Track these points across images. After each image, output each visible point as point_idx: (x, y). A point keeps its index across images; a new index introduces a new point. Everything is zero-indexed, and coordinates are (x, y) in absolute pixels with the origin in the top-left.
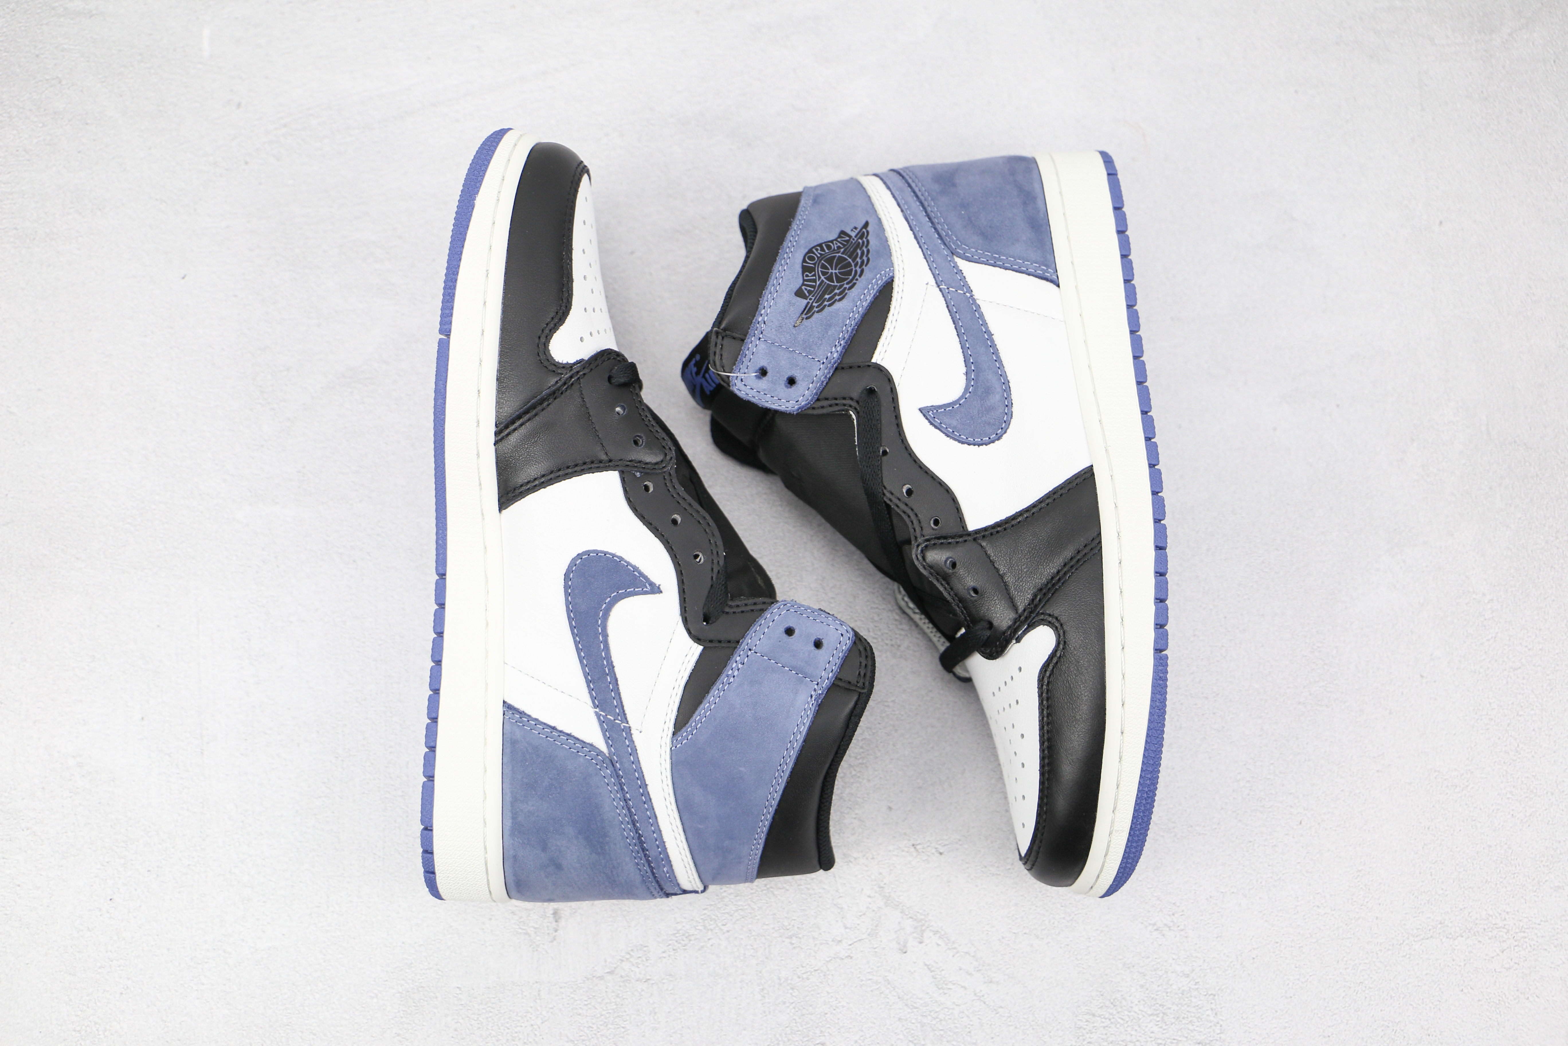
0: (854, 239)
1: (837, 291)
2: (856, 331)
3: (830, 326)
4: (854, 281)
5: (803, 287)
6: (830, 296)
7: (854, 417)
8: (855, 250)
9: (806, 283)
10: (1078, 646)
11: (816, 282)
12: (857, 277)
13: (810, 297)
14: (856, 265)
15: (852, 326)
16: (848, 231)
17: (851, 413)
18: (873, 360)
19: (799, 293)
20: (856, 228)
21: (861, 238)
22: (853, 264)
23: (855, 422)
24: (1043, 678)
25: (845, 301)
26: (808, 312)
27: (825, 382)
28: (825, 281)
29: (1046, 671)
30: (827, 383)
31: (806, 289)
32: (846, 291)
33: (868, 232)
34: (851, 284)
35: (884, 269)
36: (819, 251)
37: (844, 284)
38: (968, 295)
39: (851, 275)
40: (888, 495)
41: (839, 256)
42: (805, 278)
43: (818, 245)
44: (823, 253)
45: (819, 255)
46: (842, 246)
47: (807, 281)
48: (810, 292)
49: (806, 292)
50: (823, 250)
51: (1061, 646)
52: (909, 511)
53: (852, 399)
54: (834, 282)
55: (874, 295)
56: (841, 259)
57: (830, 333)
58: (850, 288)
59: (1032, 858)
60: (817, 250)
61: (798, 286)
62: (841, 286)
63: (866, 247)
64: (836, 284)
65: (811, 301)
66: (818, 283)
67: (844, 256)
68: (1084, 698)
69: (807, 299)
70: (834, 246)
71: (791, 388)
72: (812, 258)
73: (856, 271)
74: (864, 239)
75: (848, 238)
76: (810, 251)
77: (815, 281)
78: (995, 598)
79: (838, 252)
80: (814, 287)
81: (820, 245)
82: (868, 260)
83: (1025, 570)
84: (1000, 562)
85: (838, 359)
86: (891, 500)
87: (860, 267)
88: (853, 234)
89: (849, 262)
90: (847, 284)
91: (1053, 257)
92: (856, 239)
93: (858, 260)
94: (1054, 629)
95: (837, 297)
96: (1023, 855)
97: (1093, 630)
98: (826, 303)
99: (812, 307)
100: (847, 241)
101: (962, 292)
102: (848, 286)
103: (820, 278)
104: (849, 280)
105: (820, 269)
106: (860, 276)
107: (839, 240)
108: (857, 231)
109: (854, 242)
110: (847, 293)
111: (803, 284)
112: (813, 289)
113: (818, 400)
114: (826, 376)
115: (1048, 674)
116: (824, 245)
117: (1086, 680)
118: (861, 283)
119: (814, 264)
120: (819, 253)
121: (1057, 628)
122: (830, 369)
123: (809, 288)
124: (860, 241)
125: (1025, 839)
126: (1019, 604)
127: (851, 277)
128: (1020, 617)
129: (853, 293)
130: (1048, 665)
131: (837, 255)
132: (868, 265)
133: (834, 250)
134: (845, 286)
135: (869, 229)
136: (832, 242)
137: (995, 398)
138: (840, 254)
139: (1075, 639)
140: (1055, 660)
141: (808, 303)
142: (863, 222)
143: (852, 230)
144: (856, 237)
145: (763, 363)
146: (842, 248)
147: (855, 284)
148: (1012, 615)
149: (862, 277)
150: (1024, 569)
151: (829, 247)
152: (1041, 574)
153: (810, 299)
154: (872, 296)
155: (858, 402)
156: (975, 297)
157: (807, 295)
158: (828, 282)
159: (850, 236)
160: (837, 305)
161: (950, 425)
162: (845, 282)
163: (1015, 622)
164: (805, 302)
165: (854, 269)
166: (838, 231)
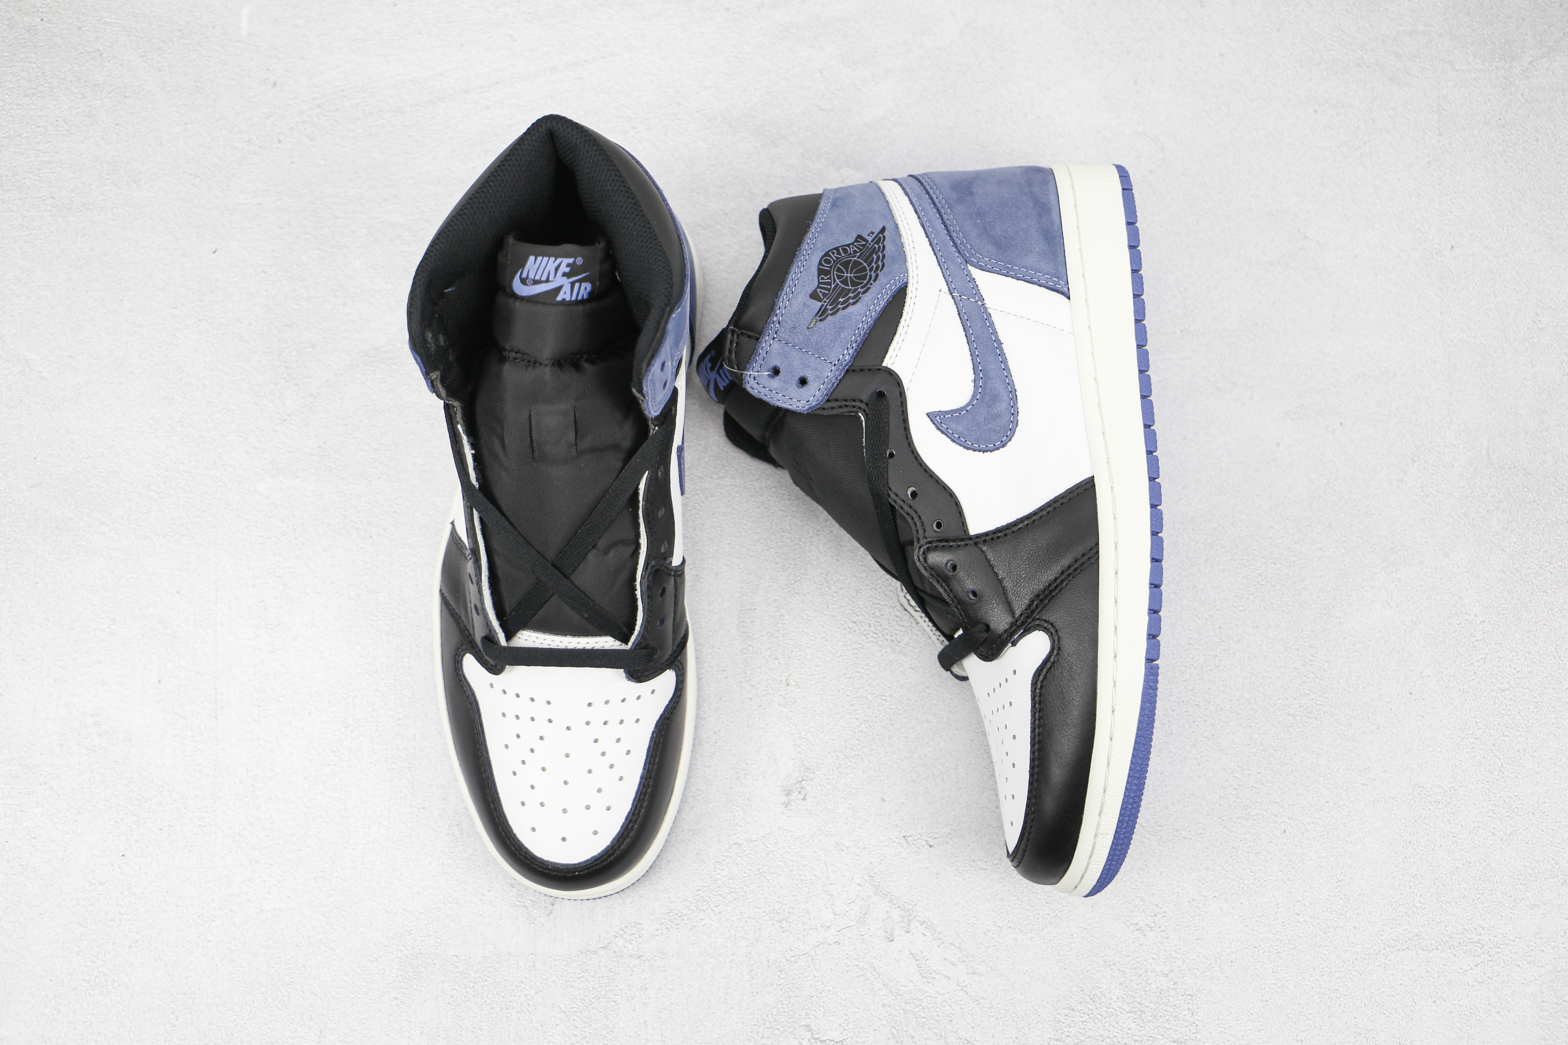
0: (870, 244)
1: (851, 295)
2: (868, 335)
3: (843, 328)
4: (869, 286)
5: (818, 290)
7: (863, 418)
8: (871, 255)
9: (821, 285)
10: (1071, 653)
11: (831, 286)
12: (872, 281)
13: (825, 299)
14: (871, 270)
15: (865, 330)
16: (865, 236)
17: (860, 414)
18: (884, 364)
19: (814, 296)
20: (872, 233)
21: (877, 243)
22: (868, 269)
23: (864, 423)
24: (1036, 682)
25: (858, 305)
26: (822, 314)
27: (836, 384)
28: (840, 284)
29: (1039, 675)
30: (837, 385)
32: (860, 295)
33: (884, 237)
34: (865, 289)
35: (898, 274)
36: (835, 255)
38: (980, 303)
39: (865, 280)
40: (893, 496)
43: (834, 249)
47: (822, 283)
50: (839, 253)
51: (1055, 652)
52: (913, 514)
53: (861, 401)
55: (887, 300)
56: (856, 264)
57: (842, 336)
58: (864, 293)
59: (1019, 856)
60: (833, 253)
61: (813, 289)
62: (855, 290)
65: (825, 304)
66: (833, 286)
67: (859, 260)
68: (1075, 703)
69: (821, 302)
70: (850, 250)
71: (802, 388)
72: (828, 262)
73: (871, 276)
74: (880, 244)
75: (864, 243)
76: (827, 254)
78: (993, 602)
79: (854, 257)
81: (837, 249)
83: (1023, 576)
84: (1000, 567)
85: (850, 361)
86: (895, 502)
87: (875, 272)
88: (870, 239)
90: (862, 288)
91: (1065, 269)
92: (872, 244)
93: (873, 264)
94: (1050, 634)
95: (851, 301)
96: (1010, 852)
97: (1087, 637)
98: (840, 306)
99: (826, 310)
100: (864, 246)
101: (974, 300)
102: (862, 290)
103: (835, 281)
106: (875, 281)
107: (855, 244)
109: (870, 246)
111: (818, 287)
113: (828, 400)
114: (837, 378)
115: (1041, 678)
116: (840, 248)
117: (1078, 686)
118: (875, 288)
119: (830, 267)
120: (835, 257)
121: (1052, 634)
122: (841, 371)
123: (823, 291)
124: (876, 245)
125: (1012, 837)
126: (1016, 608)
127: (865, 282)
128: (1017, 621)
129: (867, 298)
130: (1042, 670)
131: (853, 259)
132: (883, 271)
133: (850, 254)
134: (859, 290)
136: (848, 245)
137: (1002, 407)
138: (856, 259)
139: (1069, 645)
140: (1049, 665)
141: (823, 305)
142: (881, 227)
143: (869, 235)
144: (872, 241)
145: (777, 363)
147: (869, 288)
148: (1009, 619)
149: (877, 282)
150: (1023, 574)
151: (845, 251)
152: (1039, 580)
153: (825, 302)
154: (885, 301)
155: (867, 404)
156: (987, 306)
157: (822, 297)
158: (842, 286)
159: (867, 241)
160: (851, 309)
161: (956, 430)
162: (860, 286)
163: (1011, 627)
164: (820, 304)
165: (869, 274)
166: (855, 235)
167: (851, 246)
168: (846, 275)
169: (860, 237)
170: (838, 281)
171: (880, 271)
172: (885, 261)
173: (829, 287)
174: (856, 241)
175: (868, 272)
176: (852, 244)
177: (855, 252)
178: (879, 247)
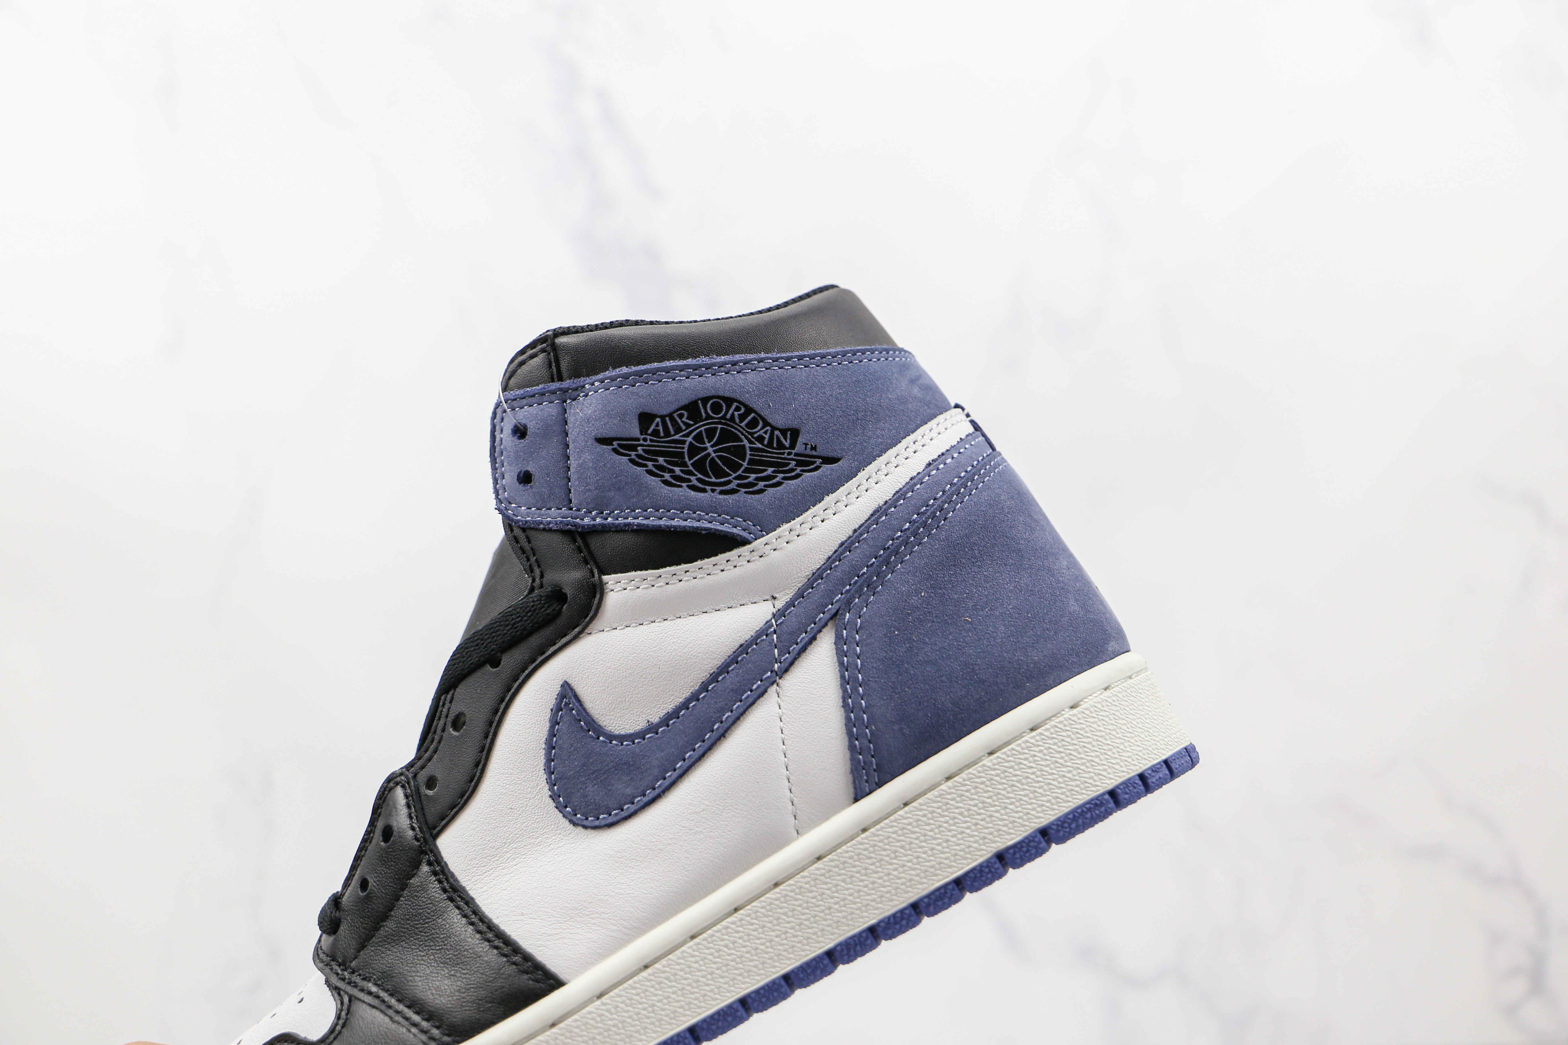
0: (789, 454)
1: (677, 470)
2: (632, 530)
3: (619, 489)
5: (658, 420)
6: (665, 464)
7: (528, 592)
8: (770, 464)
9: (667, 419)
11: (676, 433)
12: (719, 489)
13: (649, 437)
14: (739, 478)
15: (635, 521)
16: (801, 440)
17: (530, 586)
18: (605, 578)
19: (645, 419)
21: (799, 463)
22: (739, 472)
25: (667, 490)
27: (542, 526)
28: (686, 446)
30: (545, 529)
31: (657, 425)
32: (684, 485)
34: (700, 485)
35: (756, 521)
37: (696, 475)
40: (449, 696)
41: (744, 446)
42: (675, 415)
43: (745, 406)
44: (737, 421)
45: (728, 416)
46: (766, 442)
47: (672, 419)
48: (656, 433)
49: (653, 427)
50: (742, 417)
53: (542, 576)
54: (690, 460)
55: (697, 528)
56: (740, 452)
57: (611, 494)
60: (737, 409)
61: (655, 411)
62: (690, 473)
63: (785, 478)
64: (689, 463)
65: (642, 442)
66: (677, 437)
67: (748, 452)
69: (641, 434)
70: (759, 431)
71: (522, 483)
72: (716, 408)
73: (729, 482)
75: (787, 444)
76: (729, 401)
77: (678, 430)
79: (750, 442)
80: (667, 433)
81: (749, 410)
82: (761, 491)
85: (583, 527)
86: (444, 703)
87: (739, 485)
88: (799, 448)
89: (742, 465)
90: (699, 480)
92: (792, 456)
94: (331, 1030)
95: (667, 476)
98: (650, 464)
99: (634, 448)
100: (781, 446)
102: (694, 482)
104: (707, 479)
105: (702, 428)
106: (722, 492)
107: (777, 432)
108: (808, 452)
109: (786, 456)
110: (681, 486)
111: (663, 417)
112: (662, 434)
113: (523, 530)
114: (550, 523)
116: (753, 415)
118: (710, 498)
119: (708, 417)
120: (733, 415)
121: (333, 1032)
122: (564, 522)
123: (660, 428)
126: (362, 959)
127: (713, 480)
128: (346, 969)
131: (746, 442)
132: (750, 496)
133: (752, 434)
134: (693, 478)
135: (826, 468)
136: (766, 423)
138: (748, 445)
141: (638, 440)
142: (834, 455)
144: (796, 455)
145: (531, 426)
146: (762, 444)
147: (704, 491)
148: (348, 958)
149: (721, 497)
151: (753, 424)
153: (645, 440)
154: (695, 525)
155: (541, 586)
157: (650, 431)
158: (686, 450)
159: (793, 446)
160: (653, 481)
162: (700, 476)
163: (340, 965)
164: (636, 432)
165: (730, 478)
166: (794, 424)
167: (768, 428)
168: (708, 445)
169: (795, 434)
170: (689, 439)
171: (746, 493)
172: (771, 490)
173: (673, 433)
174: (784, 432)
175: (734, 475)
176: (774, 428)
177: (760, 439)
178: (792, 470)
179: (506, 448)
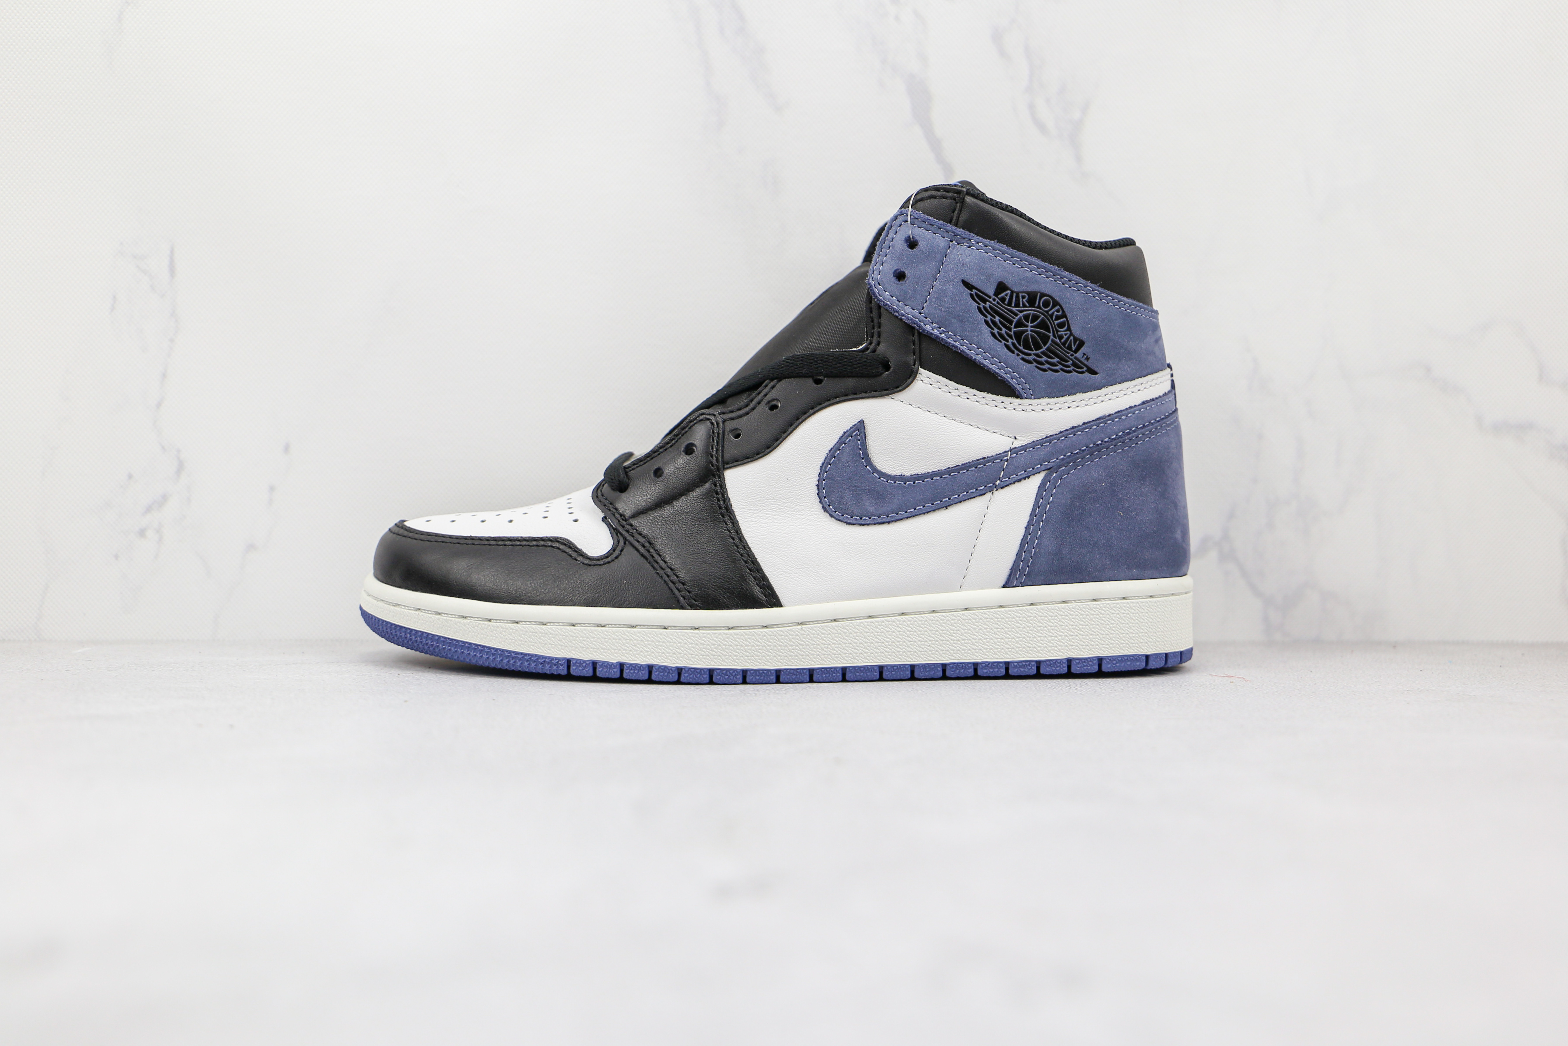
0: (1072, 355)
2: (955, 351)
3: (961, 321)
4: (1016, 352)
5: (1009, 292)
6: (998, 322)
7: (860, 347)
8: (1057, 356)
9: (1015, 294)
10: (583, 579)
12: (1022, 355)
13: (997, 299)
15: (961, 347)
16: (1082, 350)
17: (864, 345)
18: (921, 370)
19: (1001, 287)
20: (1087, 359)
21: (1074, 364)
23: (855, 349)
24: (558, 542)
25: (991, 339)
26: (979, 297)
27: (897, 314)
28: (1017, 318)
29: (565, 544)
30: (896, 317)
31: (1006, 295)
32: (1003, 342)
33: (1082, 373)
35: (1032, 387)
36: (1056, 313)
37: (1013, 339)
39: (1024, 348)
40: (772, 384)
41: (1049, 337)
42: (1020, 295)
43: (1063, 311)
44: (1054, 318)
45: (1050, 313)
46: (1063, 341)
47: (1017, 297)
48: (1003, 300)
49: (1003, 294)
50: (1058, 318)
51: (586, 561)
52: (752, 405)
53: (878, 345)
54: (1015, 328)
55: (997, 373)
56: (1045, 339)
57: (954, 321)
58: (1007, 347)
59: (401, 531)
60: (1058, 311)
61: (1009, 286)
62: (1010, 337)
63: (1062, 370)
64: (1013, 330)
65: (991, 300)
66: (1014, 309)
67: (1050, 342)
68: (529, 583)
70: (1062, 331)
71: (894, 276)
73: (1029, 355)
74: (1072, 368)
75: (1074, 348)
76: (1056, 303)
77: (1017, 305)
78: (649, 496)
80: (1010, 304)
81: (1064, 315)
82: (1044, 370)
83: (673, 528)
84: (685, 503)
85: (924, 330)
86: (766, 386)
88: (1079, 355)
89: (1041, 348)
90: (1013, 344)
91: (1040, 583)
92: (1072, 357)
93: (1045, 358)
94: (606, 555)
96: (406, 523)
97: (597, 595)
98: (989, 317)
99: (985, 301)
100: (1070, 348)
101: (1001, 476)
102: (1010, 344)
103: (1021, 312)
104: (1018, 345)
105: (1032, 312)
106: (1023, 359)
107: (1072, 338)
108: (1083, 360)
109: (1069, 355)
110: (1001, 342)
111: (1012, 292)
112: (1006, 302)
113: (879, 307)
114: (903, 315)
115: (562, 547)
116: (1064, 319)
117: (547, 585)
118: (1015, 359)
119: (1039, 307)
120: (1053, 313)
121: (607, 557)
122: (912, 319)
123: (1008, 298)
124: (1070, 363)
125: (417, 524)
126: (640, 520)
127: (1021, 348)
128: (626, 521)
129: (999, 347)
130: (570, 547)
131: (1051, 334)
132: (1037, 370)
133: (1057, 331)
134: (1010, 340)
135: (1087, 374)
136: (1069, 329)
137: (869, 505)
138: (1052, 337)
139: (591, 576)
140: (574, 555)
141: (990, 297)
142: (1096, 369)
143: (1084, 354)
144: (1076, 358)
145: (922, 244)
146: (1060, 341)
147: (1013, 352)
148: (628, 513)
149: (1021, 361)
150: (675, 528)
151: (1061, 325)
152: (666, 545)
153: (994, 300)
154: (997, 371)
155: (874, 351)
156: (995, 493)
157: (999, 296)
158: (1015, 320)
159: (1076, 351)
160: (986, 330)
162: (1015, 341)
163: (621, 515)
164: (991, 292)
165: (1032, 352)
166: (1084, 337)
167: (1068, 332)
169: (1081, 344)
170: (1021, 315)
171: (1036, 367)
172: (1050, 372)
173: (1013, 305)
174: (1075, 339)
175: (1034, 352)
176: (1071, 334)
177: (1061, 337)
178: (1068, 366)
179: (894, 247)
